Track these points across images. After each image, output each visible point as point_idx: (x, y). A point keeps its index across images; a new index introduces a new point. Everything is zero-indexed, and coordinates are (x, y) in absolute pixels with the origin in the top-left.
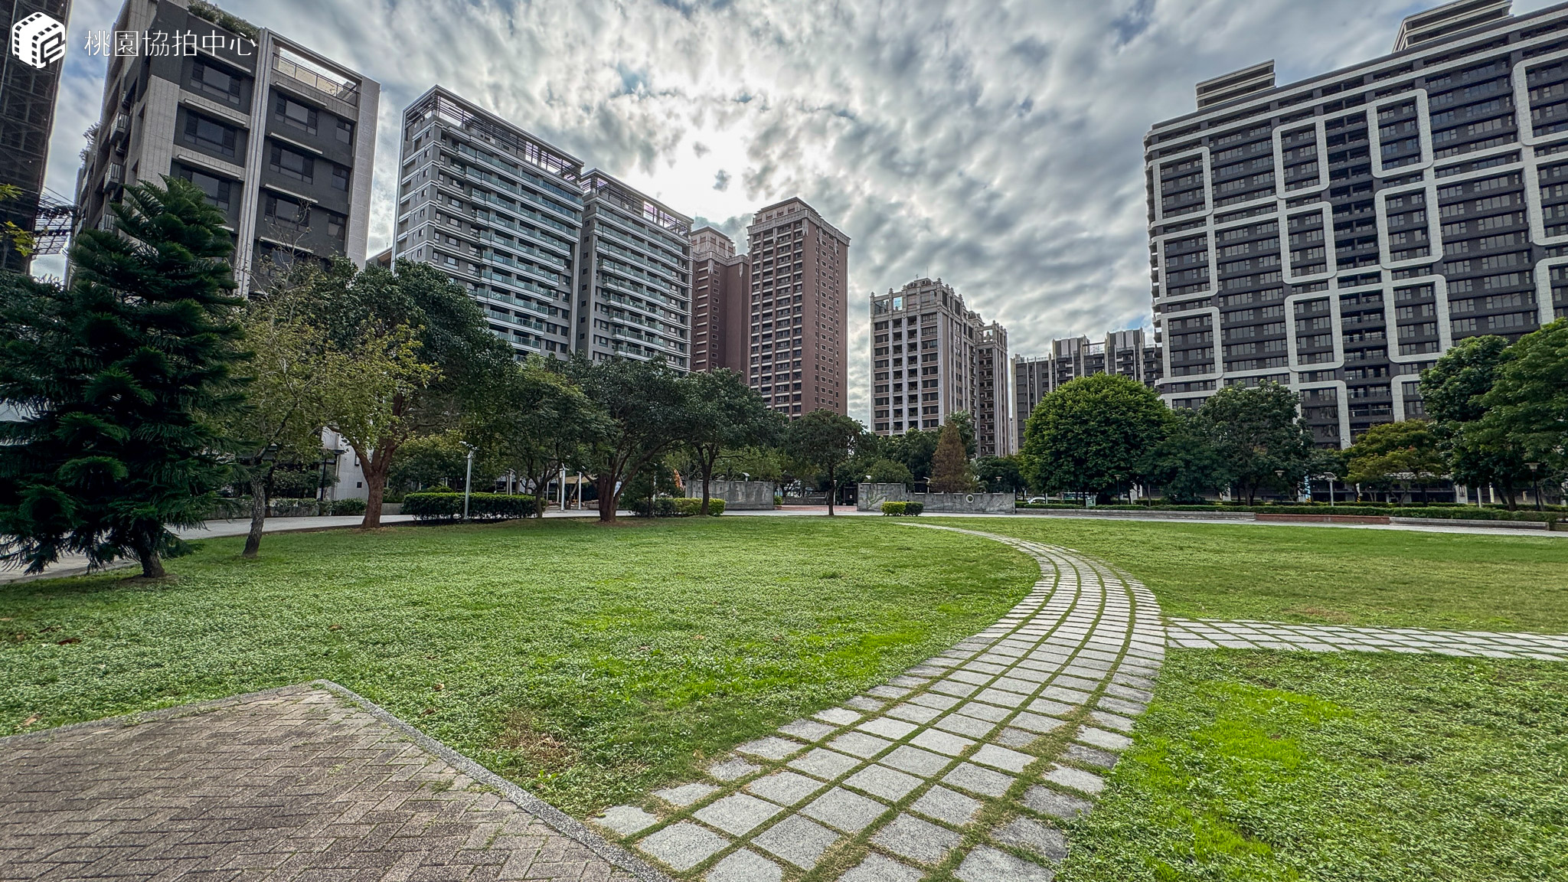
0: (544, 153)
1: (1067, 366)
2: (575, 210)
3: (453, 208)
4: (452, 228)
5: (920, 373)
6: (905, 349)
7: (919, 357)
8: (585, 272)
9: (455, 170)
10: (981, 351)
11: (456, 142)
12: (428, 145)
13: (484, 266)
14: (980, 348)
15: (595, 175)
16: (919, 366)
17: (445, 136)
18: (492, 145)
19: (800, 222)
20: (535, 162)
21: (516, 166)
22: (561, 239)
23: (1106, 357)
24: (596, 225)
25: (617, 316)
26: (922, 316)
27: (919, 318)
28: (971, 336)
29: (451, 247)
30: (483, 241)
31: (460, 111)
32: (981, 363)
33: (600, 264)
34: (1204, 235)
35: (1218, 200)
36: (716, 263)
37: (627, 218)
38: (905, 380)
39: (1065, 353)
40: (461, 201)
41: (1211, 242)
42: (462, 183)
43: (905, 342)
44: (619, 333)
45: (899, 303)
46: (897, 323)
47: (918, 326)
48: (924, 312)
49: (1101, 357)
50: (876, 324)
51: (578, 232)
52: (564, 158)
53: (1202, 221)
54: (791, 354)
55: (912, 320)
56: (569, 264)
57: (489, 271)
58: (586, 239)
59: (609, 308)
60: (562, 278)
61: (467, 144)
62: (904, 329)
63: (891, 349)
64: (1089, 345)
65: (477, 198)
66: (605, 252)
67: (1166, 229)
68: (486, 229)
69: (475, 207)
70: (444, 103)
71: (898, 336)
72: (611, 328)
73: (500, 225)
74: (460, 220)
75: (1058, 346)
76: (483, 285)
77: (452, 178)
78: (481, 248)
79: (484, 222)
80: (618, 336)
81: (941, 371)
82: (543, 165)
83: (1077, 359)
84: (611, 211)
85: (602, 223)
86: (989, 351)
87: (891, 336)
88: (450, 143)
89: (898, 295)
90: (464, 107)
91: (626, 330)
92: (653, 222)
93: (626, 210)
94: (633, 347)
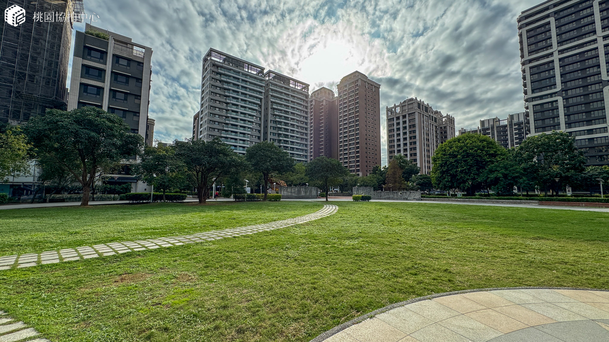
0: (250, 66)
1: (487, 131)
2: (262, 86)
3: (218, 91)
4: (217, 98)
5: (408, 139)
6: (401, 129)
7: (408, 132)
8: (266, 109)
9: (218, 77)
10: (441, 128)
11: (218, 67)
12: (209, 69)
13: (228, 110)
14: (441, 126)
15: (270, 72)
16: (408, 136)
17: (214, 65)
18: (230, 66)
19: (357, 81)
20: (247, 70)
21: (239, 72)
22: (257, 98)
23: (508, 126)
24: (270, 90)
25: (279, 124)
26: (409, 114)
27: (407, 116)
28: (436, 121)
29: (217, 104)
30: (228, 101)
31: (219, 55)
32: (441, 133)
33: (272, 105)
34: (553, 61)
35: (560, 43)
36: (326, 101)
37: (282, 87)
38: (402, 143)
39: (486, 126)
40: (220, 88)
41: (557, 64)
42: (221, 81)
43: (401, 126)
44: (280, 131)
45: (398, 110)
46: (398, 118)
47: (407, 119)
48: (409, 113)
49: (506, 126)
50: (389, 120)
51: (263, 94)
52: (257, 67)
53: (551, 54)
54: (355, 135)
55: (404, 117)
56: (260, 106)
57: (230, 112)
58: (267, 97)
59: (275, 122)
60: (258, 112)
61: (222, 67)
62: (401, 121)
63: (395, 130)
64: (499, 121)
65: (225, 86)
66: (274, 100)
67: (530, 61)
68: (229, 96)
69: (225, 89)
70: (213, 54)
71: (398, 124)
72: (277, 129)
73: (234, 95)
74: (220, 95)
75: (482, 123)
76: (228, 117)
77: (217, 80)
78: (227, 103)
79: (228, 94)
80: (280, 132)
81: (418, 137)
82: (250, 71)
83: (493, 128)
84: (276, 85)
85: (272, 90)
86: (445, 127)
87: (395, 124)
88: (216, 67)
89: (398, 106)
90: (221, 54)
91: (283, 129)
92: (293, 88)
93: (282, 84)
94: (286, 136)
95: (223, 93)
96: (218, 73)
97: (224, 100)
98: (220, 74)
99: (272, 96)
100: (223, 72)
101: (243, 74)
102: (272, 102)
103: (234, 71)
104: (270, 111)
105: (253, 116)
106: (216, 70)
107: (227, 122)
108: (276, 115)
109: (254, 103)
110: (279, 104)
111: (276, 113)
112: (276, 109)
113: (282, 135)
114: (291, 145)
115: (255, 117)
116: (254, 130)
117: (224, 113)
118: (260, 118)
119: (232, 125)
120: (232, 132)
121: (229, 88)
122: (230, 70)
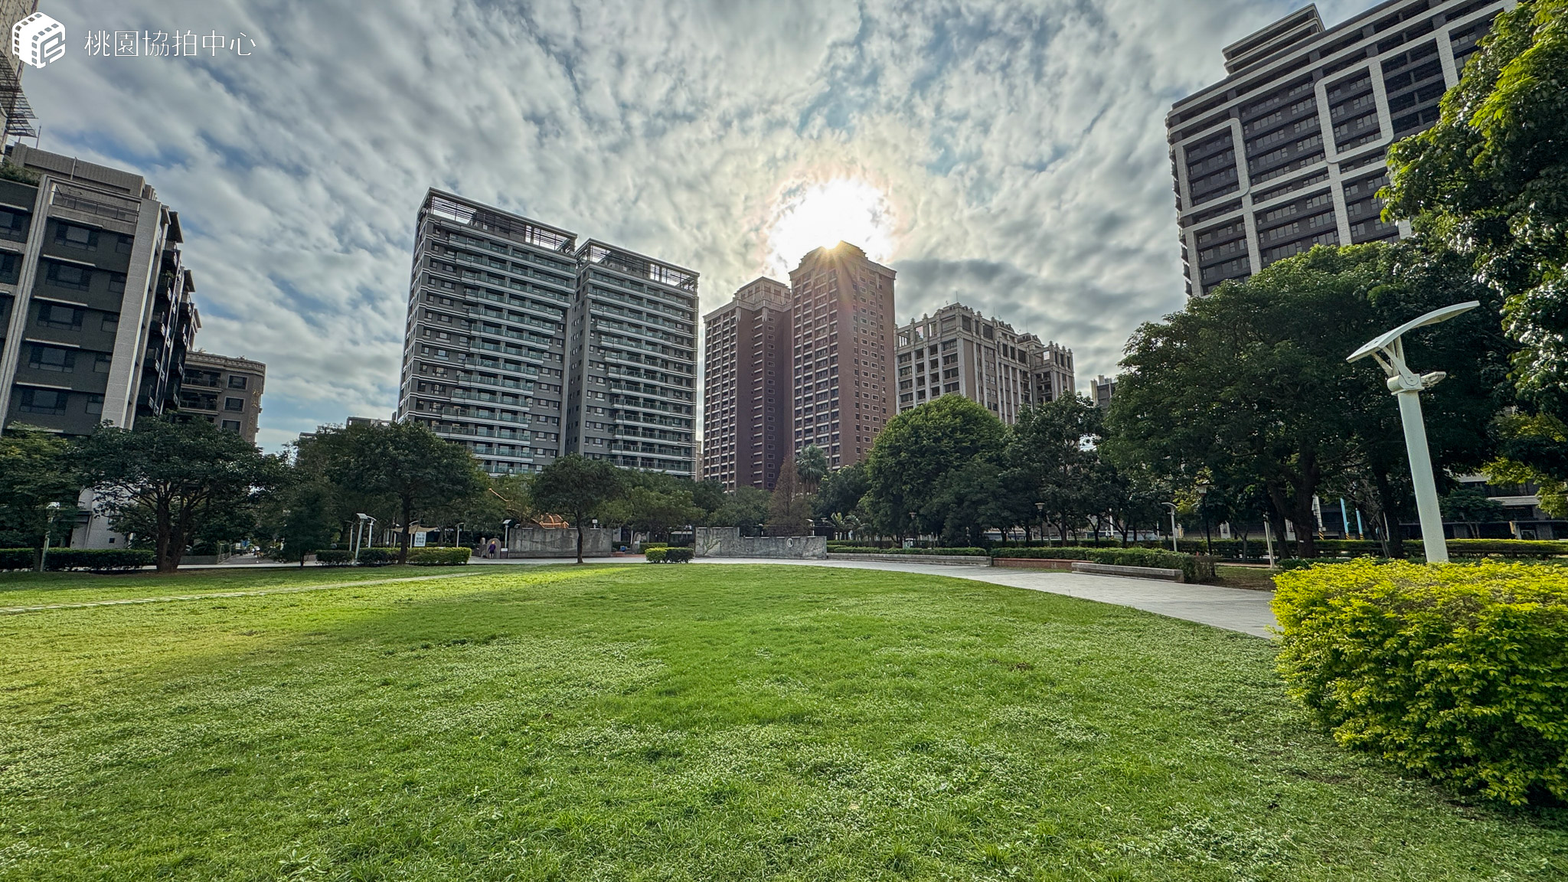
0: (537, 231)
8: (579, 333)
10: (1038, 376)
11: (448, 232)
13: (474, 338)
14: (1037, 372)
15: (592, 244)
17: (439, 229)
22: (553, 306)
25: (613, 371)
26: (944, 344)
27: (940, 347)
28: (1023, 360)
29: (443, 324)
30: (472, 315)
32: (1040, 388)
34: (1241, 220)
35: (1254, 178)
36: (771, 310)
41: (1250, 227)
42: (455, 267)
43: (927, 373)
44: (616, 387)
45: (920, 333)
46: (920, 354)
47: (939, 356)
48: (944, 340)
51: (571, 298)
53: (1237, 203)
54: (829, 394)
55: (933, 350)
56: (562, 327)
57: (478, 341)
58: (580, 304)
59: (604, 365)
61: (458, 234)
62: (926, 360)
63: (914, 381)
66: (600, 313)
67: (1197, 218)
70: (437, 201)
71: (921, 367)
72: (608, 383)
73: (492, 300)
74: (452, 300)
76: (473, 355)
78: (471, 322)
79: (473, 299)
80: (615, 390)
82: (536, 242)
85: (595, 287)
86: (1047, 375)
87: (914, 368)
88: (444, 234)
90: (457, 202)
91: (623, 383)
92: (654, 281)
93: (624, 273)
94: (631, 400)
96: (448, 248)
97: (463, 314)
98: (456, 250)
99: (594, 301)
100: (463, 246)
101: (516, 250)
102: (594, 316)
103: (493, 243)
104: (589, 337)
105: (543, 351)
106: (443, 241)
107: (468, 367)
108: (606, 349)
109: (546, 320)
110: (615, 321)
111: (603, 343)
112: (607, 334)
113: (622, 398)
114: (645, 420)
115: (547, 355)
116: (544, 387)
117: (461, 345)
118: (562, 357)
119: (482, 374)
120: (480, 391)
121: (478, 283)
122: (482, 239)
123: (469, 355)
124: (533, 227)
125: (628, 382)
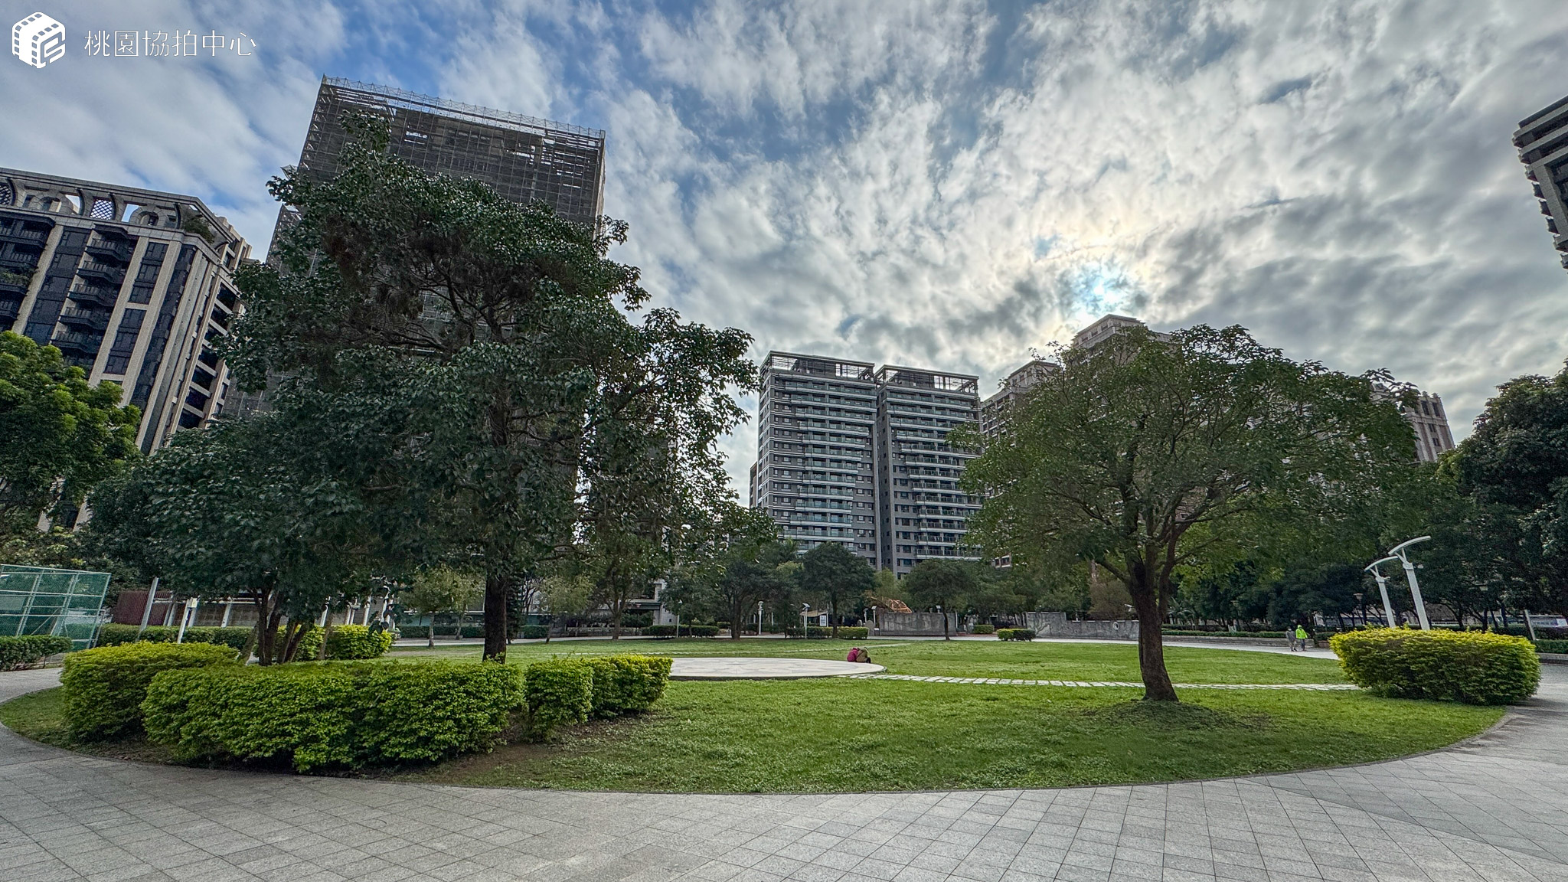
0: (844, 367)
2: (870, 401)
4: (786, 438)
8: (883, 444)
9: (785, 399)
11: (784, 380)
12: (770, 388)
13: (807, 458)
15: (885, 369)
17: (778, 379)
18: (807, 375)
20: (838, 375)
21: (824, 383)
22: (861, 425)
24: (888, 405)
25: (913, 473)
29: (786, 451)
30: (805, 441)
31: (786, 359)
33: (895, 435)
37: (918, 394)
40: (790, 418)
42: (790, 406)
44: (917, 486)
51: (875, 415)
52: (859, 365)
56: (870, 440)
57: (810, 461)
58: (881, 420)
59: (905, 469)
60: (865, 453)
61: (790, 380)
65: (799, 414)
66: (898, 425)
68: (807, 432)
69: (799, 419)
70: (776, 359)
72: (909, 483)
73: (817, 427)
74: (790, 431)
77: (784, 405)
78: (804, 446)
79: (804, 428)
80: (916, 489)
82: (844, 376)
84: (901, 392)
85: (892, 404)
88: (782, 382)
90: (788, 357)
91: (923, 482)
92: (940, 390)
93: (914, 388)
94: (931, 496)
95: (796, 428)
96: (784, 393)
97: (798, 441)
98: (790, 393)
99: (892, 416)
100: (794, 389)
101: (831, 385)
102: (893, 428)
103: (815, 383)
104: (891, 445)
105: (857, 462)
106: (781, 388)
107: (805, 481)
108: (905, 454)
109: (856, 437)
110: (909, 429)
111: (903, 450)
112: (904, 442)
113: (923, 495)
114: (945, 513)
115: (859, 465)
116: (860, 491)
117: (798, 465)
118: (872, 465)
119: (816, 486)
120: (815, 499)
121: (807, 415)
122: (806, 382)
123: (805, 472)
124: (841, 364)
125: (926, 481)
